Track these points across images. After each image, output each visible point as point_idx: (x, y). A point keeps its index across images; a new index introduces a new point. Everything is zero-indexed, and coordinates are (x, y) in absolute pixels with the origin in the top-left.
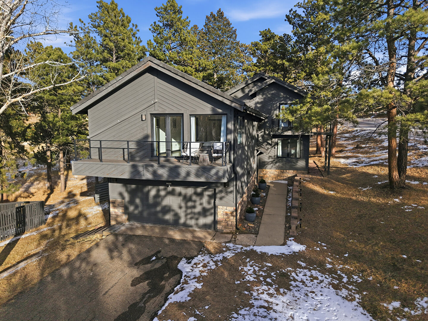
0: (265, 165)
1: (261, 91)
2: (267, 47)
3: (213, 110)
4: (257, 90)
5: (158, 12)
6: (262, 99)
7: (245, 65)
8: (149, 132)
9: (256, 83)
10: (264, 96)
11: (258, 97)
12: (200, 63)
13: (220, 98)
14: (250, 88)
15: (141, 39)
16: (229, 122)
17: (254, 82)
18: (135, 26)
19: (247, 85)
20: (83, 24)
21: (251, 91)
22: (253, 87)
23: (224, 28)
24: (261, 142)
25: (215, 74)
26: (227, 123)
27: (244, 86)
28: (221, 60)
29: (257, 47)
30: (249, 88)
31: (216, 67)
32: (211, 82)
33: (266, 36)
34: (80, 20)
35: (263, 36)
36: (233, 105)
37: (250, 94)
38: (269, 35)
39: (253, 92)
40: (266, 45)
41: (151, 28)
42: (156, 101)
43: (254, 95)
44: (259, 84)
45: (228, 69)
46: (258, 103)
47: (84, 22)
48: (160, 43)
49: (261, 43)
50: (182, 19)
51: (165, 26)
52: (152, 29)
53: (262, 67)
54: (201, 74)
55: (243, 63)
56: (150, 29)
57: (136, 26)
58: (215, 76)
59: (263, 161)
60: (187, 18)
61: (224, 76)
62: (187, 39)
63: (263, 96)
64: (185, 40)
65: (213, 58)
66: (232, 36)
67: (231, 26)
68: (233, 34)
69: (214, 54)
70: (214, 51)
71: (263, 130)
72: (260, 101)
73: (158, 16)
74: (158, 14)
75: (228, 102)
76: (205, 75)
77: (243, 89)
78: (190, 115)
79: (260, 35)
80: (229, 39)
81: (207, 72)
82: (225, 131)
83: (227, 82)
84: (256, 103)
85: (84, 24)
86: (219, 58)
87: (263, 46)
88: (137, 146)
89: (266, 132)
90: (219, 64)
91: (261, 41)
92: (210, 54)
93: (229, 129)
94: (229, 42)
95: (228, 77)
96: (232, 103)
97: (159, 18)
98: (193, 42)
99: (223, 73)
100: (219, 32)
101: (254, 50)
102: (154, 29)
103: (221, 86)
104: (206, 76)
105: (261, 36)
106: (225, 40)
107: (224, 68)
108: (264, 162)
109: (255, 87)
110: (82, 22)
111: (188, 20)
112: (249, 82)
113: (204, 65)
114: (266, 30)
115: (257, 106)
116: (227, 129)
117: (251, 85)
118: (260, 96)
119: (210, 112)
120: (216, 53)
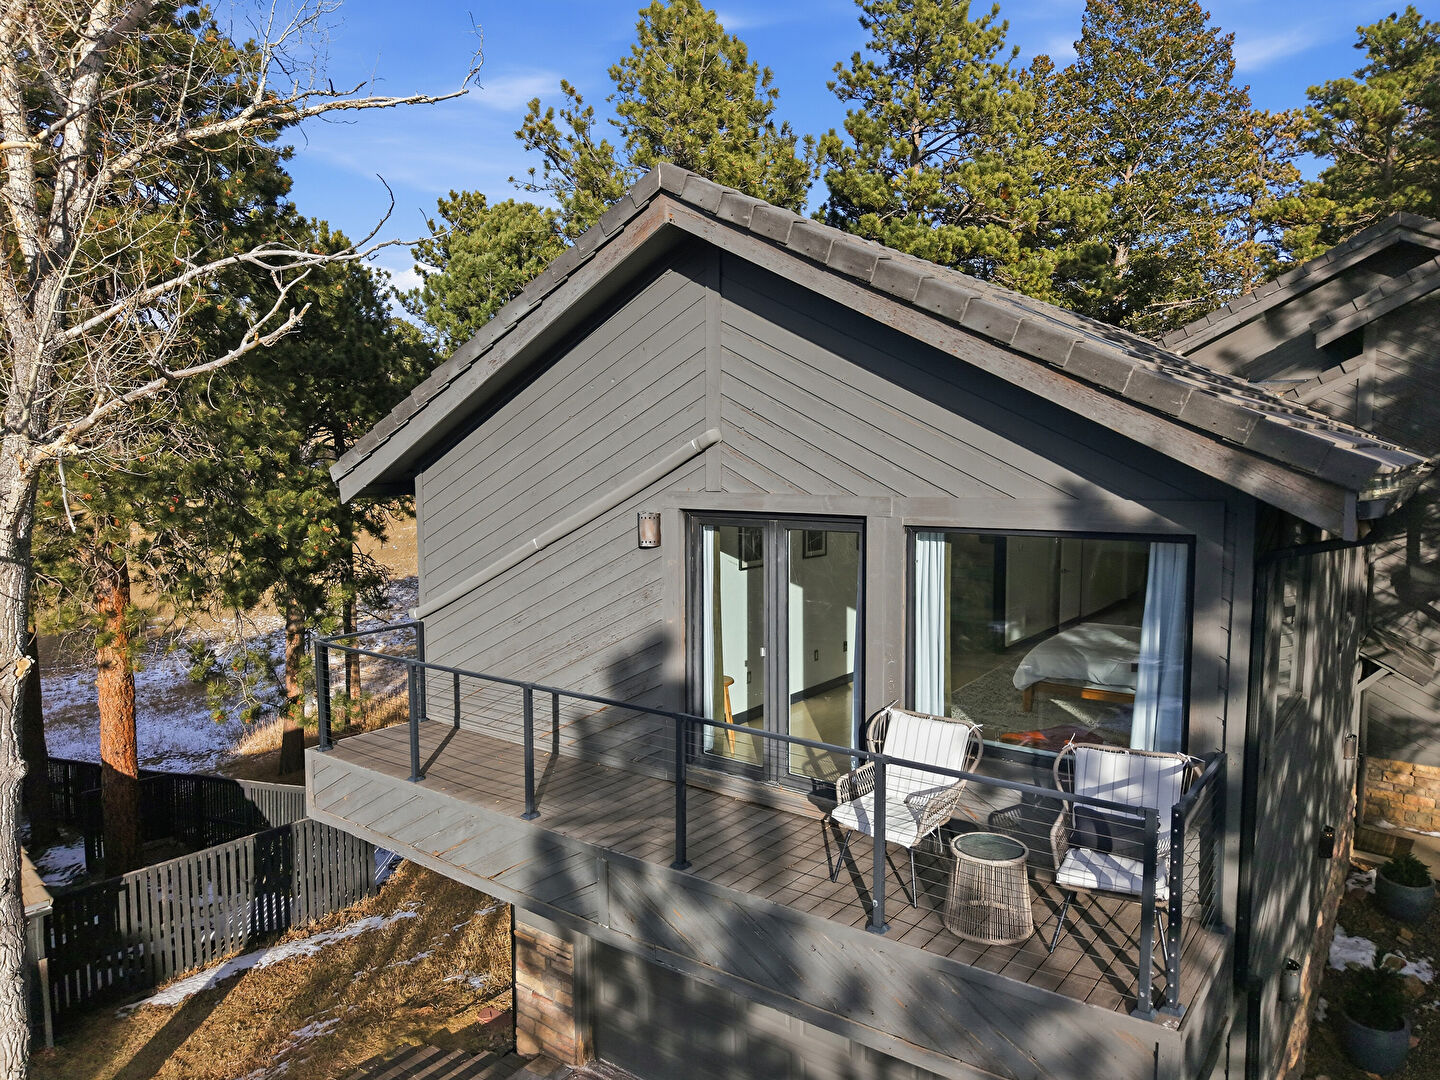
0: (1408, 739)
1: (1397, 320)
2: (1399, 98)
3: (1076, 502)
4: (1369, 314)
5: (867, 10)
6: (1396, 363)
7: (1266, 200)
8: (673, 619)
9: (1358, 280)
10: (1416, 349)
11: (1372, 354)
12: (1045, 205)
13: (1137, 427)
14: (1322, 308)
15: (794, 133)
16: (1208, 605)
17: (1345, 275)
18: (760, 77)
19: (1303, 291)
20: (573, 98)
21: (1327, 321)
22: (1339, 303)
23: (1172, 38)
24: (1390, 607)
25: (1121, 249)
26: (1191, 609)
27: (1283, 296)
28: (1154, 184)
29: (1339, 107)
30: (1311, 308)
31: (1128, 218)
32: (1097, 286)
33: (1392, 48)
34: (564, 85)
35: (1375, 51)
36: (1255, 481)
37: (1325, 339)
38: (1408, 40)
39: (1339, 330)
40: (1391, 88)
41: (834, 78)
42: (712, 434)
43: (1351, 345)
44: (1382, 281)
45: (1183, 221)
46: (1371, 386)
47: (578, 93)
48: (869, 137)
49: (1361, 83)
50: (968, 21)
51: (901, 65)
52: (839, 85)
53: (1366, 195)
54: (1051, 257)
55: (1252, 192)
56: (831, 86)
57: (767, 74)
58: (1122, 259)
59: (1400, 712)
60: (995, 12)
61: (1164, 254)
62: (987, 103)
63: (1403, 349)
64: (979, 109)
65: (1114, 181)
66: (1208, 69)
67: (1207, 26)
68: (1214, 60)
69: (1119, 161)
70: (1117, 149)
71: (1403, 542)
72: (1385, 375)
73: (865, 24)
74: (866, 15)
75: (1206, 459)
76: (1070, 255)
77: (1273, 318)
78: (913, 531)
79: (1358, 46)
80: (1192, 88)
81: (1082, 245)
82: (1174, 667)
83: (1178, 279)
84: (1359, 391)
85: (579, 100)
86: (1143, 178)
87: (1375, 93)
88: (615, 686)
89: (1423, 550)
90: (1141, 203)
91: (1360, 74)
92: (1099, 162)
93: (1209, 661)
94: (1193, 98)
95: (1182, 259)
96: (1241, 467)
97: (868, 36)
98: (1016, 111)
99: (1160, 241)
100: (1149, 63)
101: (1325, 124)
102: (848, 82)
103: (1148, 301)
104: (1074, 262)
105: (1367, 49)
106: (1174, 92)
107: (1164, 221)
108: (1409, 721)
109: (1358, 301)
110: (572, 92)
111: (997, 23)
112: (1317, 274)
113: (1065, 212)
114: (1394, 16)
115: (1365, 407)
116: (1189, 653)
117: (1322, 293)
118: (1389, 350)
119: (1048, 521)
120: (1128, 159)
